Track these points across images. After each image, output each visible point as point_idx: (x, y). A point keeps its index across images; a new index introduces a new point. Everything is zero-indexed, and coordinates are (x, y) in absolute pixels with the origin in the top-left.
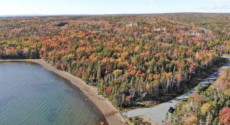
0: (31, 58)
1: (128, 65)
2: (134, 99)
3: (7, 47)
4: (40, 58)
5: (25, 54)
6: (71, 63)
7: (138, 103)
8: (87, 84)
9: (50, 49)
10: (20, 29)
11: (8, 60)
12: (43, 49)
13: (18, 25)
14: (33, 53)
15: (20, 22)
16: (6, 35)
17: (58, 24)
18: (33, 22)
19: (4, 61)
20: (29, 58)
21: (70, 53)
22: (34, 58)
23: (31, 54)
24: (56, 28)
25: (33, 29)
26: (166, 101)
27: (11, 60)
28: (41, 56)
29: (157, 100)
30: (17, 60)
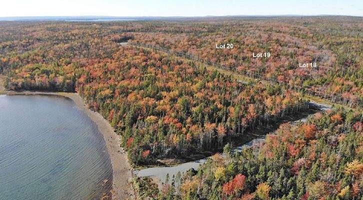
0: (66, 92)
1: (168, 110)
2: (156, 155)
3: (38, 75)
4: (76, 92)
5: (58, 86)
6: (104, 102)
7: (159, 160)
8: (115, 131)
9: (90, 80)
10: (66, 45)
11: (37, 93)
12: (82, 80)
13: (67, 38)
14: (68, 84)
15: (70, 34)
16: (46, 54)
17: (119, 38)
18: (87, 35)
19: (32, 93)
20: (62, 91)
21: (108, 88)
22: (68, 91)
23: (66, 86)
24: (114, 45)
25: (83, 46)
26: (193, 161)
27: (40, 93)
28: (76, 89)
29: (183, 158)
30: (47, 93)
